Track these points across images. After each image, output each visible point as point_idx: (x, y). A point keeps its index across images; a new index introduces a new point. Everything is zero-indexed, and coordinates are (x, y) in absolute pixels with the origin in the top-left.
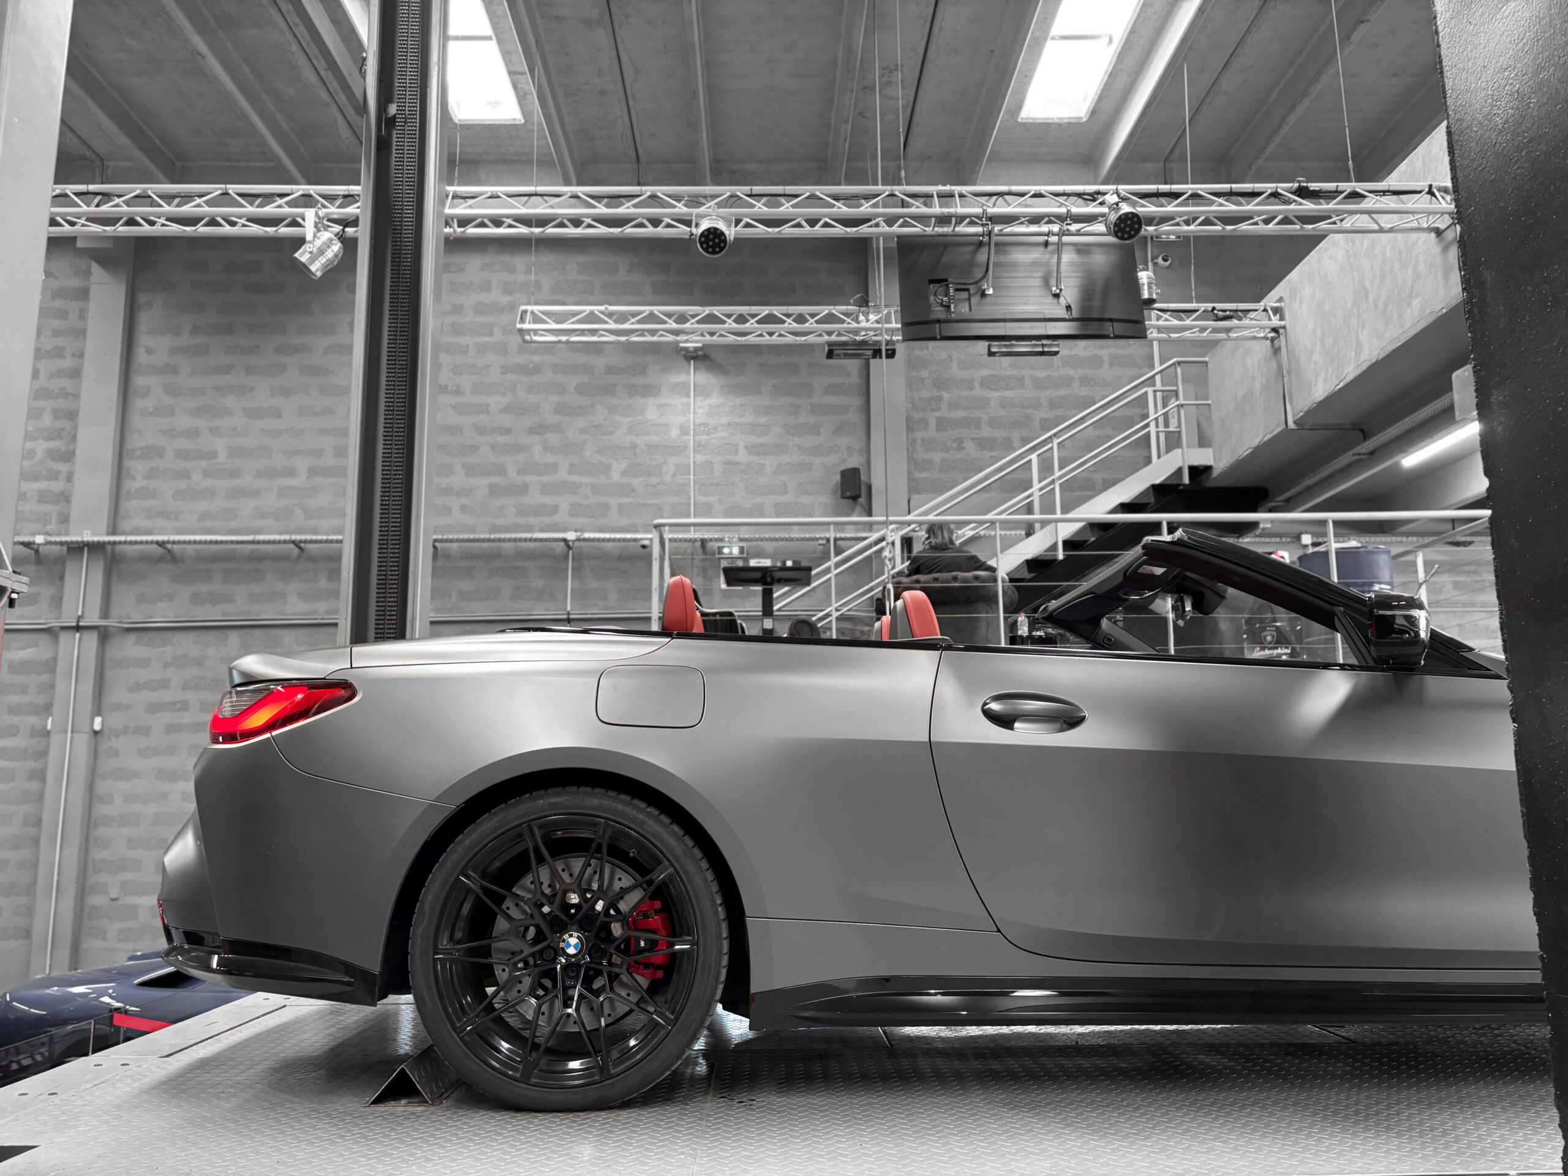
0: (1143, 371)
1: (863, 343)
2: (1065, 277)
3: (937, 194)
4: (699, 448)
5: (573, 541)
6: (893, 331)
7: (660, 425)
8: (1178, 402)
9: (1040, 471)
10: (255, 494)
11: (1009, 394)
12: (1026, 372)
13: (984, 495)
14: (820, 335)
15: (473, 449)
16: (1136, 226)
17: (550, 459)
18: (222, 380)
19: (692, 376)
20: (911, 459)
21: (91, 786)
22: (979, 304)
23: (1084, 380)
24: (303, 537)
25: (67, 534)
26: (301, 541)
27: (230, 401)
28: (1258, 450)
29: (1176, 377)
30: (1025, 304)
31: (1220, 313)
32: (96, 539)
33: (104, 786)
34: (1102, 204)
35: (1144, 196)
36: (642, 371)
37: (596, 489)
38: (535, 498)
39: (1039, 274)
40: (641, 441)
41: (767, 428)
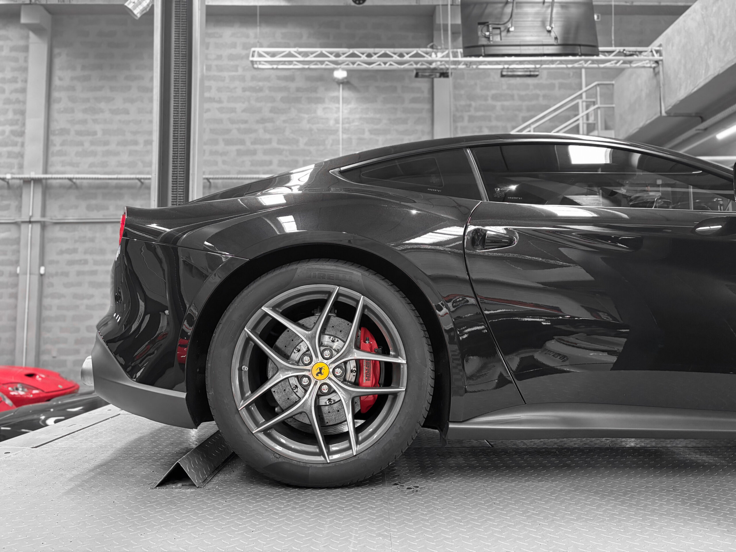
1: (434, 69)
2: (555, 21)
4: (345, 131)
7: (324, 119)
8: (596, 106)
10: (117, 154)
11: (506, 103)
12: (515, 92)
14: (411, 65)
15: (228, 131)
17: (268, 136)
18: (98, 94)
19: (341, 93)
21: (40, 302)
22: (506, 36)
23: (545, 96)
25: (23, 173)
26: (141, 179)
27: (103, 105)
30: (531, 35)
31: (627, 52)
32: (37, 176)
33: (47, 301)
36: (315, 90)
37: (292, 153)
38: (260, 157)
39: (540, 19)
40: (315, 127)
41: (380, 120)
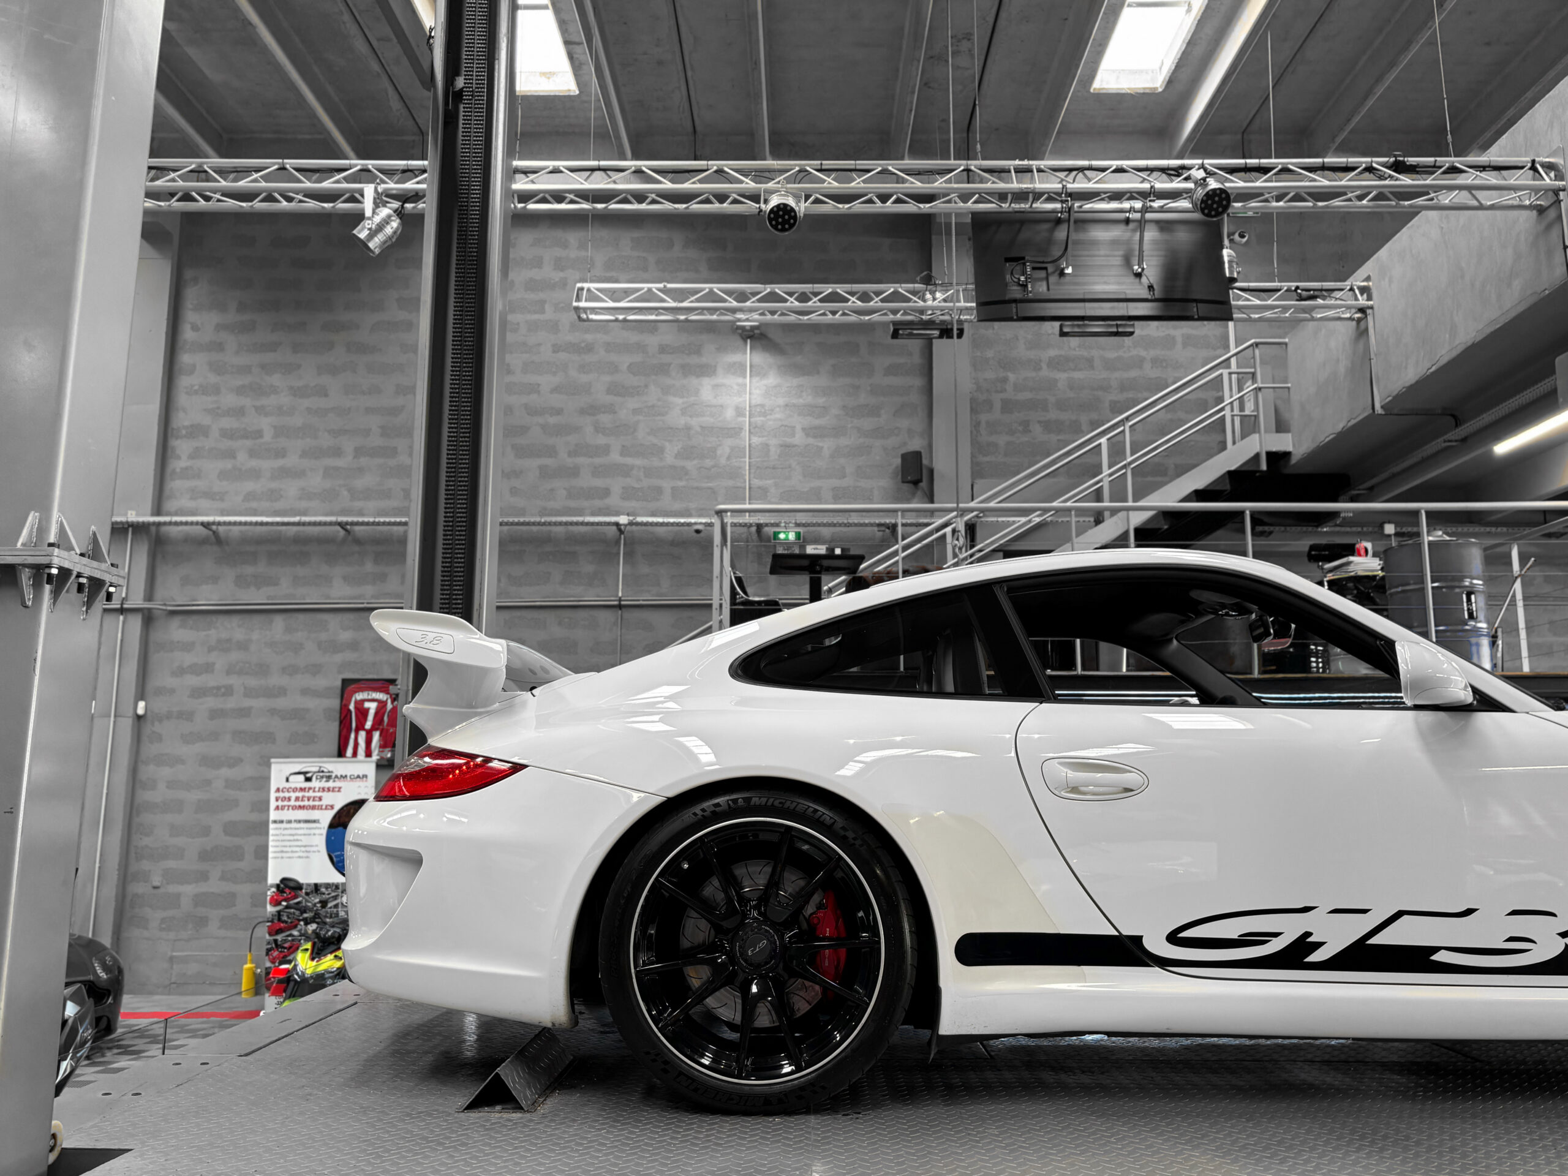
0: (1219, 352)
1: (929, 325)
2: (1147, 256)
3: (1014, 169)
4: (754, 429)
5: (625, 525)
6: (961, 311)
7: (715, 406)
8: (1255, 386)
9: (1110, 456)
10: (300, 474)
11: (1077, 375)
12: (1095, 353)
13: (1050, 480)
14: (885, 314)
15: (523, 430)
16: (1224, 203)
17: (601, 440)
18: (269, 357)
19: (748, 356)
20: (974, 442)
21: (134, 771)
22: (1058, 284)
23: (1156, 362)
24: (350, 519)
26: (347, 523)
27: (276, 380)
28: (1342, 436)
29: (1254, 357)
30: (1106, 283)
31: (1304, 293)
32: (141, 519)
33: (148, 771)
34: (1187, 179)
35: (1232, 170)
36: (698, 351)
37: (649, 472)
38: (586, 480)
39: (1121, 253)
40: (694, 422)
41: (825, 409)
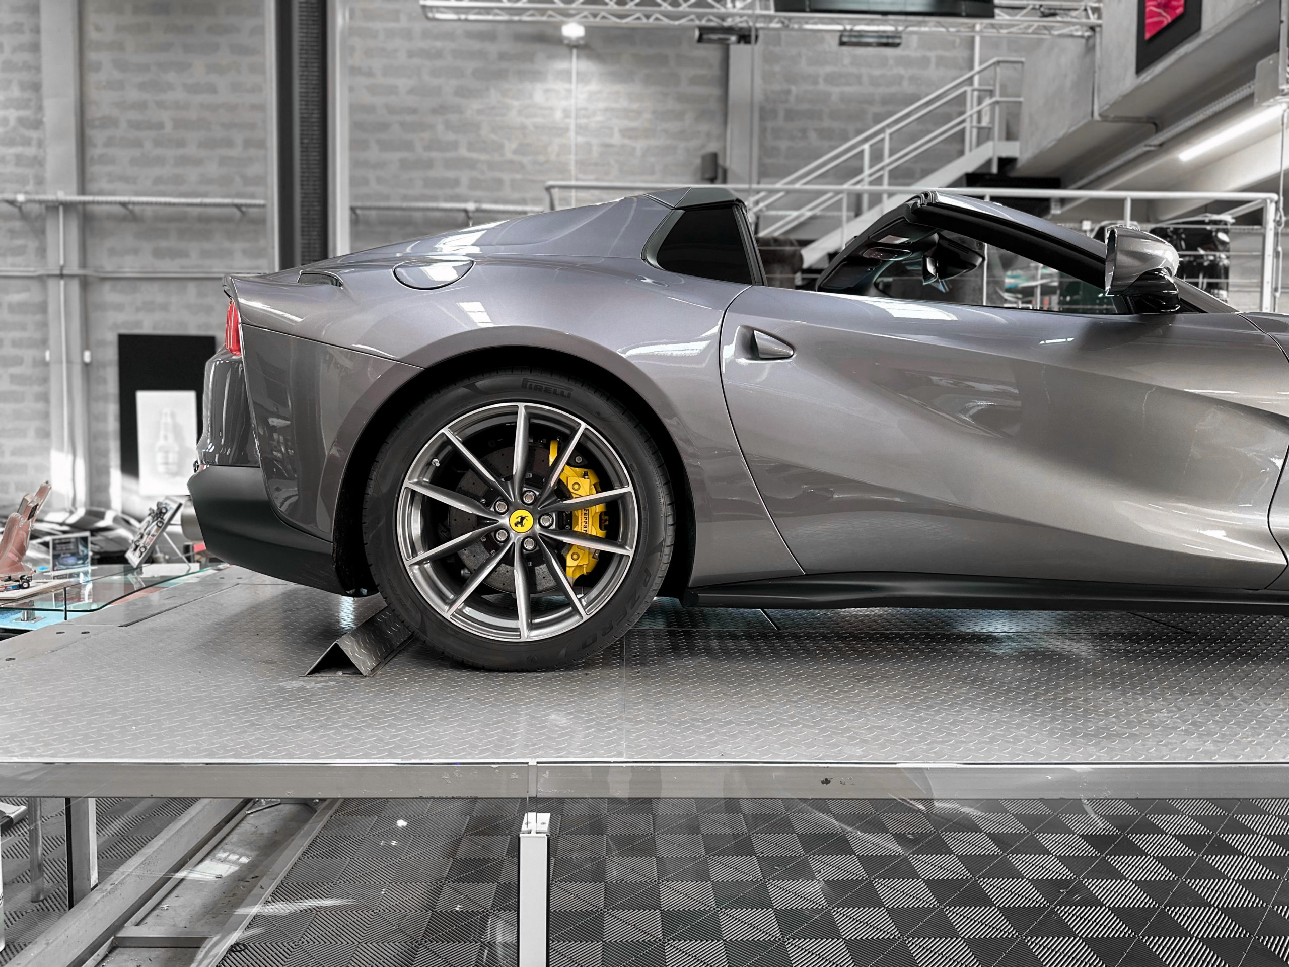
0: (964, 71)
1: (730, 30)
4: (579, 130)
5: (474, 212)
6: (758, 17)
7: (546, 108)
8: (994, 99)
9: (871, 159)
10: (198, 162)
11: (847, 89)
12: (864, 71)
14: (693, 19)
15: (384, 127)
17: (451, 136)
18: (163, 57)
19: (576, 64)
20: (762, 146)
21: (88, 407)
23: (912, 79)
24: (243, 202)
25: (45, 193)
26: (242, 205)
27: (171, 77)
28: (1060, 141)
29: (996, 72)
31: (1046, 11)
32: (69, 199)
33: (96, 407)
36: (530, 58)
37: (491, 165)
38: (438, 173)
40: (528, 122)
41: (639, 113)
